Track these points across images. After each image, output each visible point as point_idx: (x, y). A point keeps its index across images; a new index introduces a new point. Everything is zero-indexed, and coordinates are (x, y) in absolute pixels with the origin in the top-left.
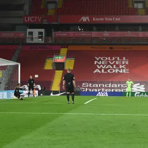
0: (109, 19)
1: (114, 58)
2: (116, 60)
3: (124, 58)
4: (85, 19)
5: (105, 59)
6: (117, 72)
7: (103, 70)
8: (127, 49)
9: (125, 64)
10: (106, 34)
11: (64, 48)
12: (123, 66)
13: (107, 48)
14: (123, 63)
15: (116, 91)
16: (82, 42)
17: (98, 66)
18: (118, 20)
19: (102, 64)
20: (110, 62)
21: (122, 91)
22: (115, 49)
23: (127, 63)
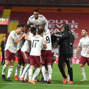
1: (62, 22)
5: (52, 22)
8: (77, 12)
9: (74, 28)
11: (8, 8)
12: (72, 31)
13: (55, 10)
14: (72, 26)
16: (27, 3)
23: (76, 27)
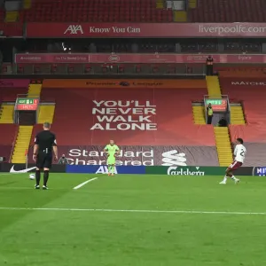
0: (119, 30)
1: (128, 103)
2: (132, 106)
3: (148, 103)
4: (74, 29)
5: (112, 104)
6: (133, 128)
7: (108, 125)
8: (153, 86)
9: (149, 114)
10: (114, 57)
11: (36, 83)
12: (146, 119)
13: (116, 83)
14: (146, 111)
15: (132, 163)
17: (98, 117)
18: (136, 30)
19: (106, 114)
20: (121, 110)
21: (144, 164)
22: (131, 86)
23: (153, 111)
